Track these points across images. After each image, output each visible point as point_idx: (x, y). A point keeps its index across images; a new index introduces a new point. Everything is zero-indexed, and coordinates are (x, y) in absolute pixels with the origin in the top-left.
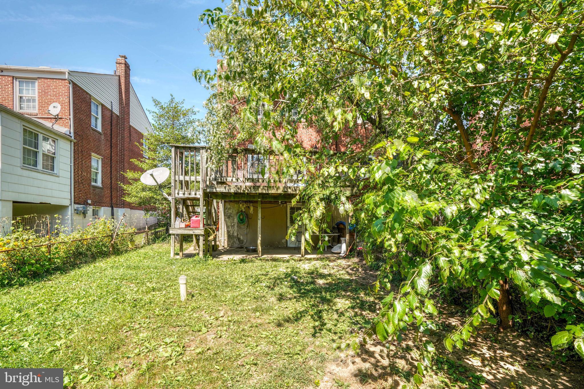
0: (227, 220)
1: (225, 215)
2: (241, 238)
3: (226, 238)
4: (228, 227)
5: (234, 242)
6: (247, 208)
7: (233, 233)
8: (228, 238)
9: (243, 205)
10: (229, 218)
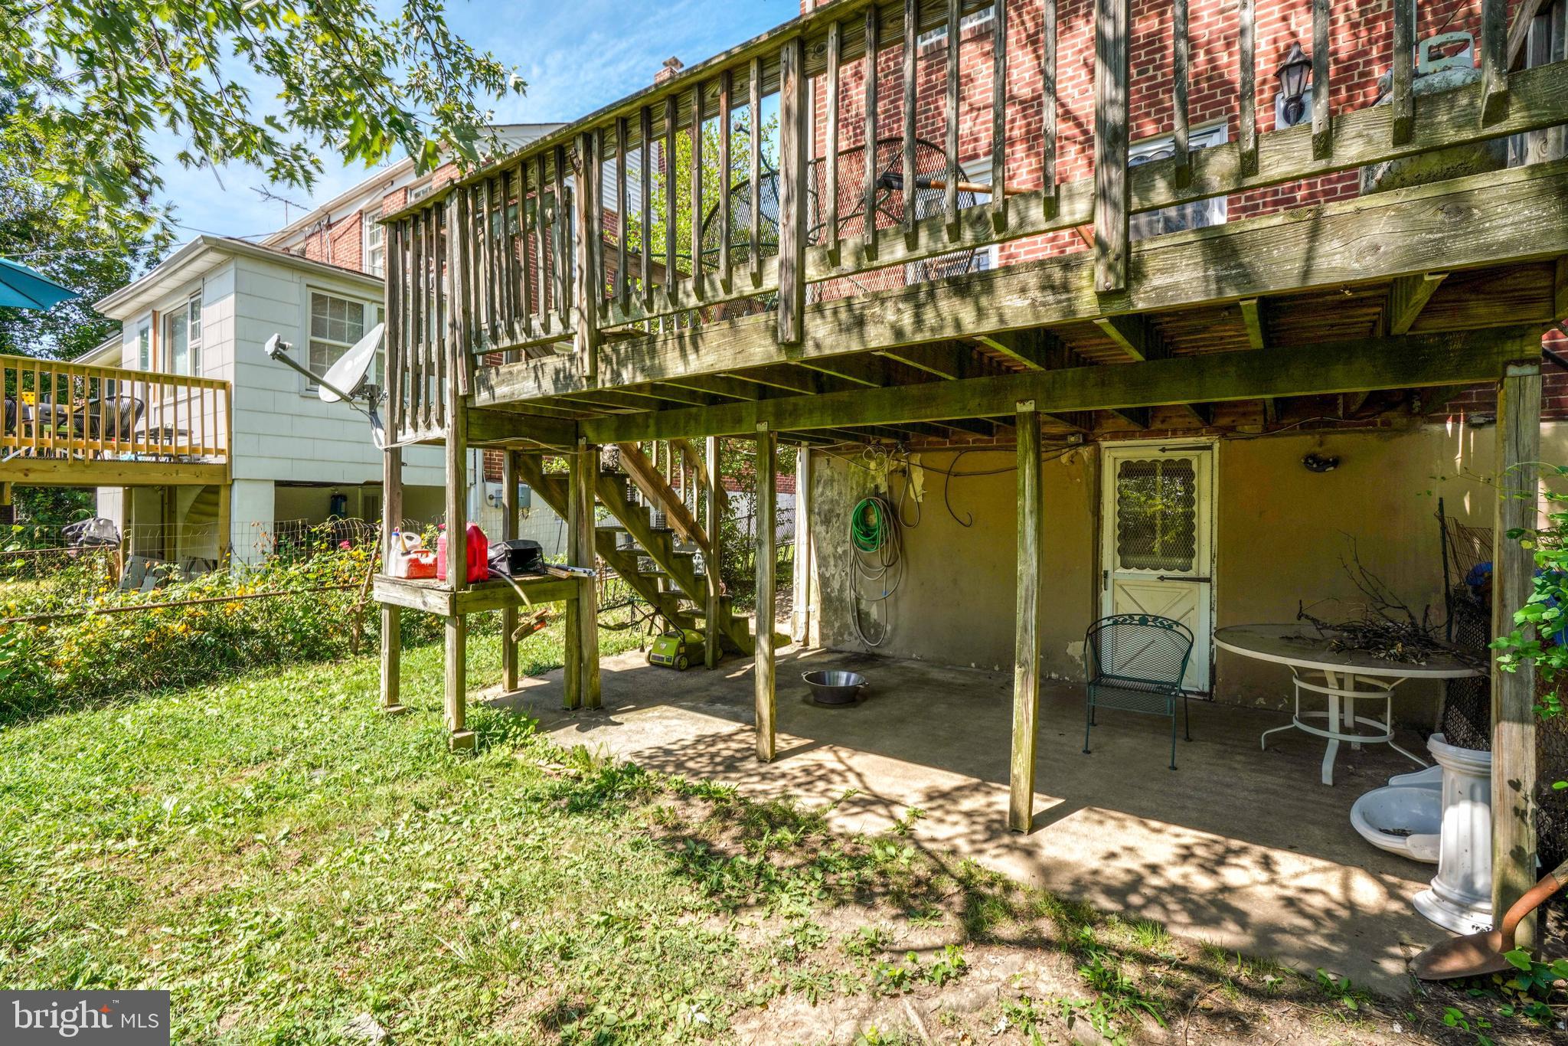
0: (820, 529)
1: (810, 511)
2: (874, 612)
3: (815, 607)
4: (823, 562)
5: (845, 626)
6: (898, 476)
7: (841, 589)
8: (823, 610)
9: (881, 464)
10: (826, 522)
